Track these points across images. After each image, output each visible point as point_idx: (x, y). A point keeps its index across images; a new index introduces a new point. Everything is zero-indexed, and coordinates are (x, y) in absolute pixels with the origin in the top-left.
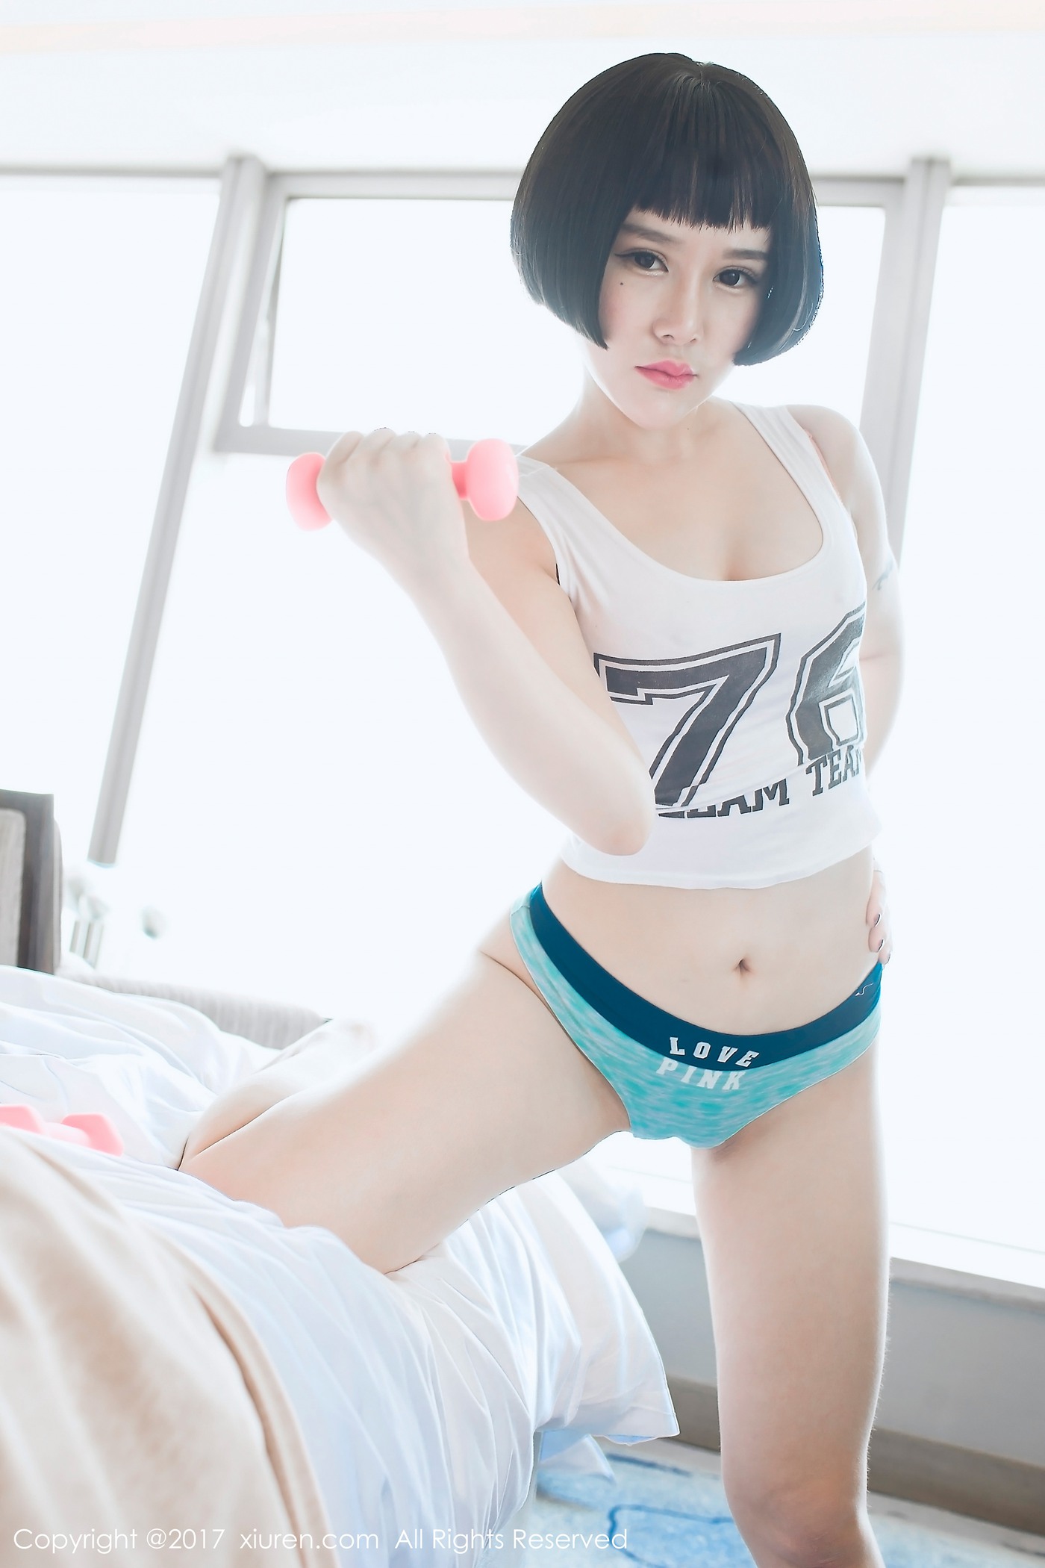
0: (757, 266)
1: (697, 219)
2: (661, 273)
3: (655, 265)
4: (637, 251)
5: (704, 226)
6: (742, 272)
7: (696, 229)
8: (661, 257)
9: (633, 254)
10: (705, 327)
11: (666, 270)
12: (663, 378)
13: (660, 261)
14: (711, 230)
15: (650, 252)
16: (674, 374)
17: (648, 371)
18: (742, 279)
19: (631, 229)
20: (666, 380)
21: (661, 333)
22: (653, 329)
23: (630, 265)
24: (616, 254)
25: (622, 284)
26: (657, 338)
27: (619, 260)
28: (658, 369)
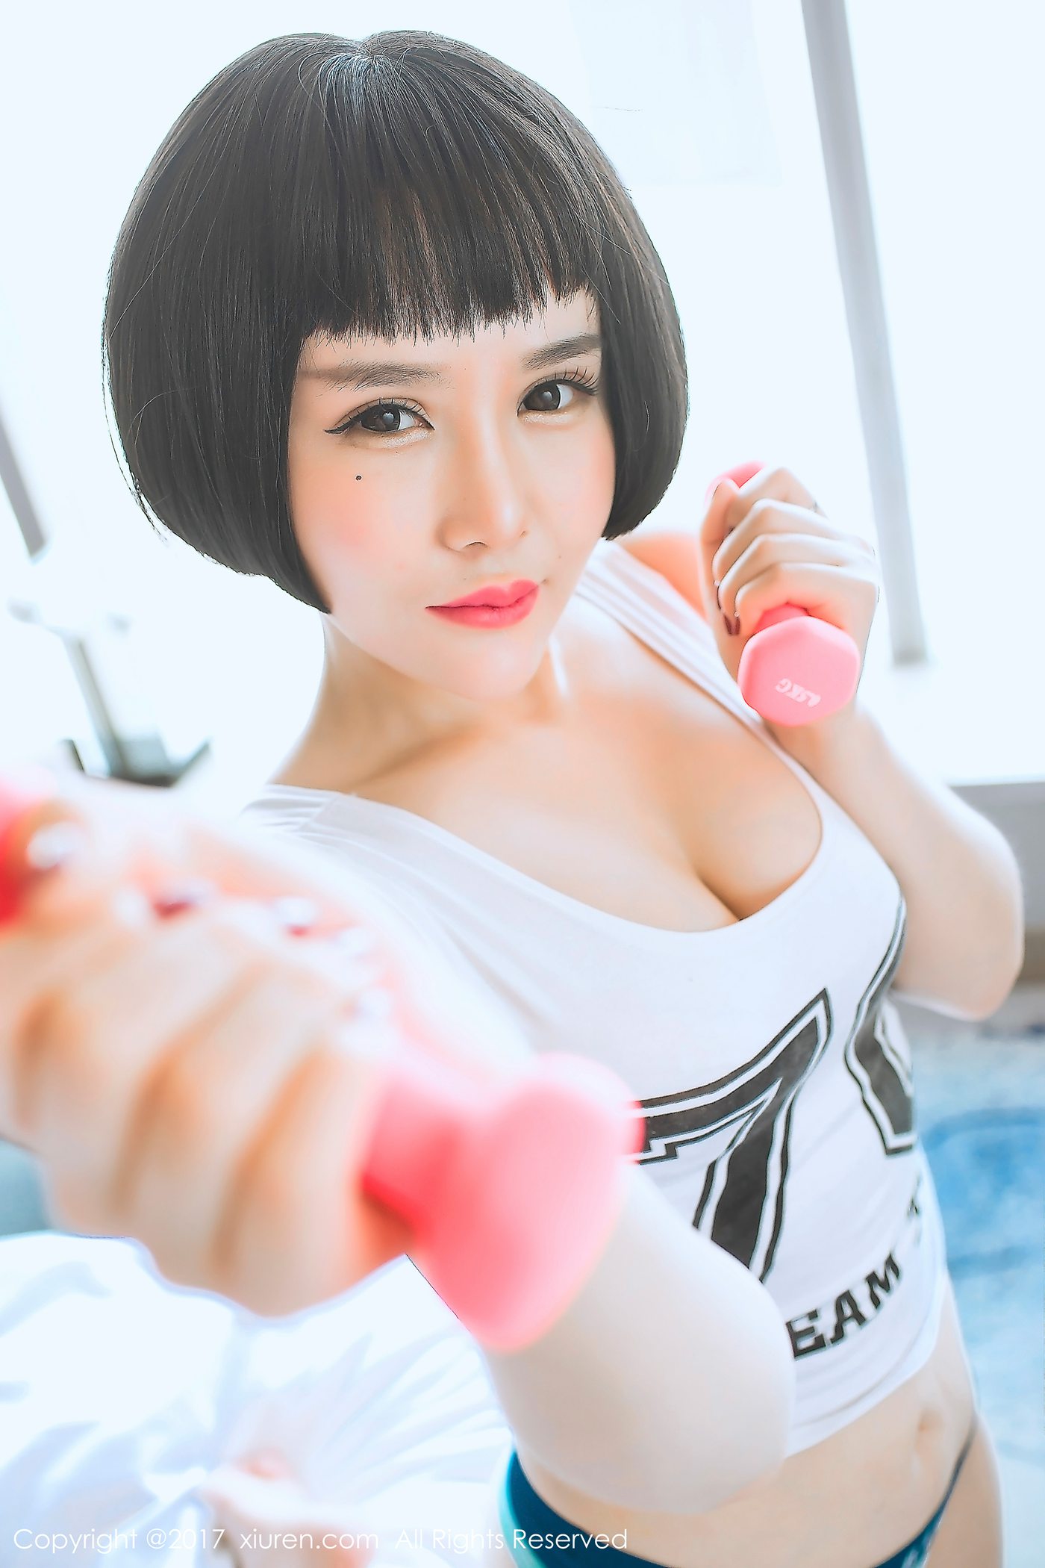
0: (589, 364)
1: (460, 319)
2: (421, 434)
3: (405, 421)
7: (465, 337)
8: (410, 405)
9: (356, 419)
10: (532, 504)
11: (429, 427)
12: (486, 616)
13: (415, 414)
14: (495, 325)
15: (389, 401)
16: (504, 605)
17: (453, 611)
18: (566, 394)
19: (341, 376)
20: (494, 616)
21: (461, 542)
22: (441, 538)
23: (359, 439)
24: (326, 431)
25: (359, 478)
26: (457, 551)
27: (336, 438)
28: (472, 604)
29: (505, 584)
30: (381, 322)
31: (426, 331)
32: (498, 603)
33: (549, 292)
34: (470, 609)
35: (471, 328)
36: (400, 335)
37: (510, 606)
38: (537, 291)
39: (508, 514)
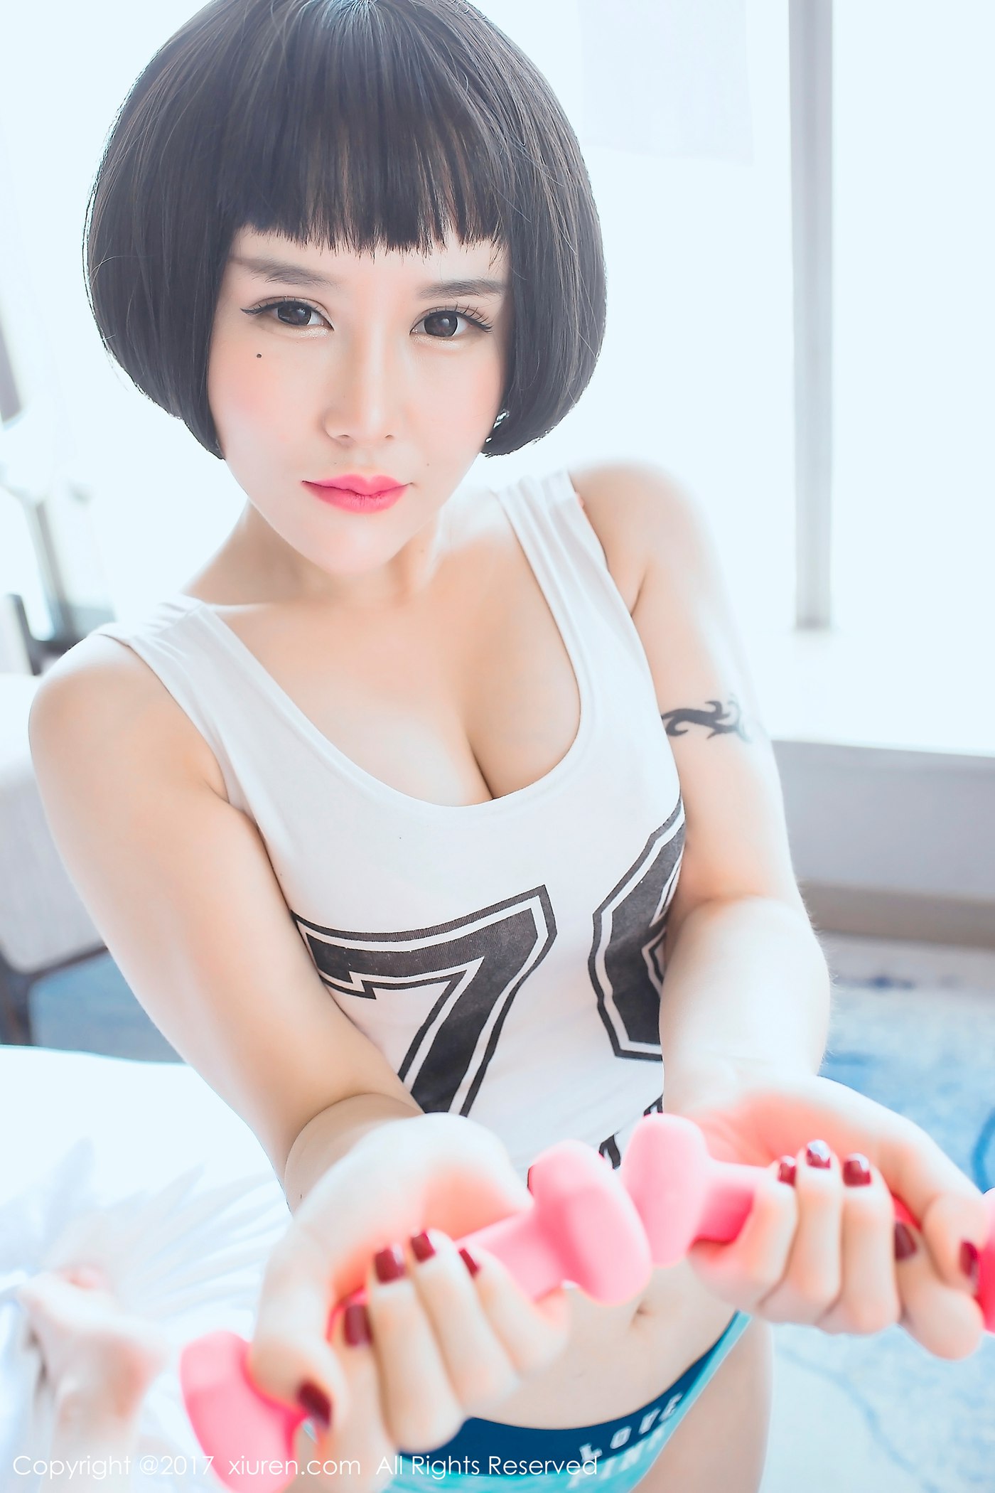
1: (364, 239)
2: (323, 331)
3: (314, 319)
4: (278, 300)
5: (380, 249)
6: (463, 316)
7: (366, 254)
8: (319, 309)
9: (270, 307)
11: (331, 327)
12: (347, 501)
13: (319, 314)
14: (395, 254)
15: (293, 299)
16: (365, 493)
17: (324, 490)
20: (355, 501)
21: (335, 432)
22: (321, 426)
23: (267, 324)
24: (243, 310)
25: (259, 356)
26: (331, 438)
27: (251, 318)
28: (338, 487)
29: (368, 476)
30: (296, 228)
31: (332, 245)
32: (358, 490)
33: (451, 235)
34: (336, 491)
35: (373, 249)
36: (309, 244)
37: (370, 496)
39: (374, 417)
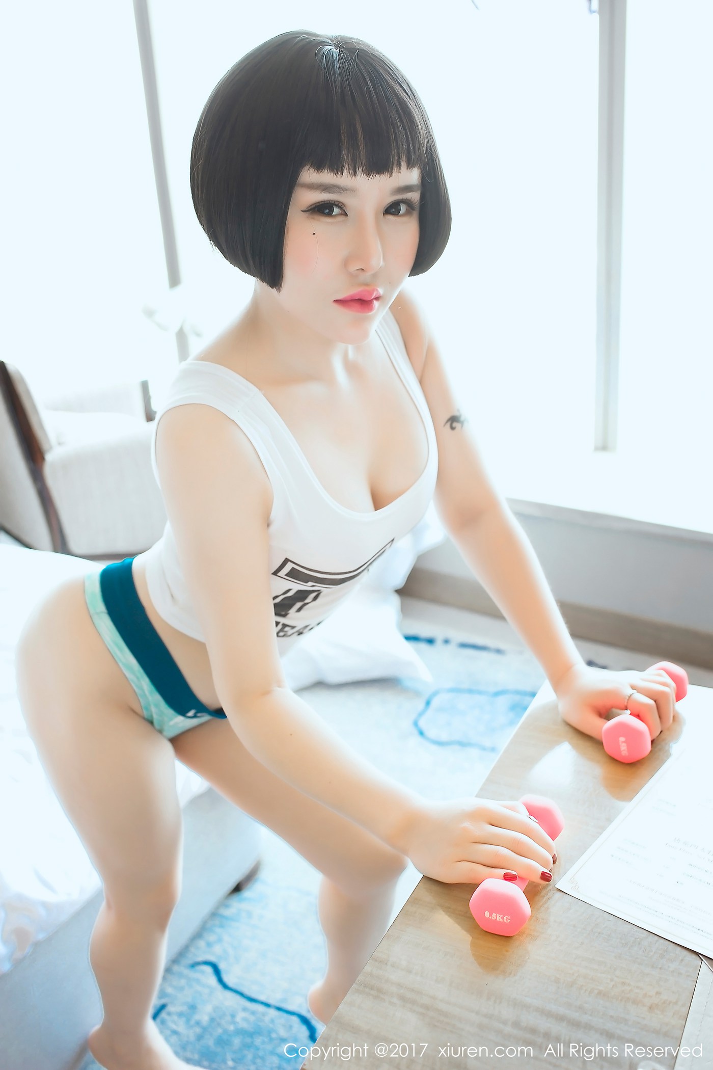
0: (415, 196)
2: (342, 217)
3: (336, 211)
8: (340, 204)
9: (315, 208)
11: (347, 215)
13: (341, 209)
15: (331, 201)
17: (345, 302)
18: (403, 208)
19: (312, 187)
21: (353, 269)
22: (345, 266)
23: (316, 217)
24: (302, 211)
25: (314, 234)
26: (350, 273)
27: (306, 214)
30: (337, 169)
33: (404, 165)
38: (399, 166)
